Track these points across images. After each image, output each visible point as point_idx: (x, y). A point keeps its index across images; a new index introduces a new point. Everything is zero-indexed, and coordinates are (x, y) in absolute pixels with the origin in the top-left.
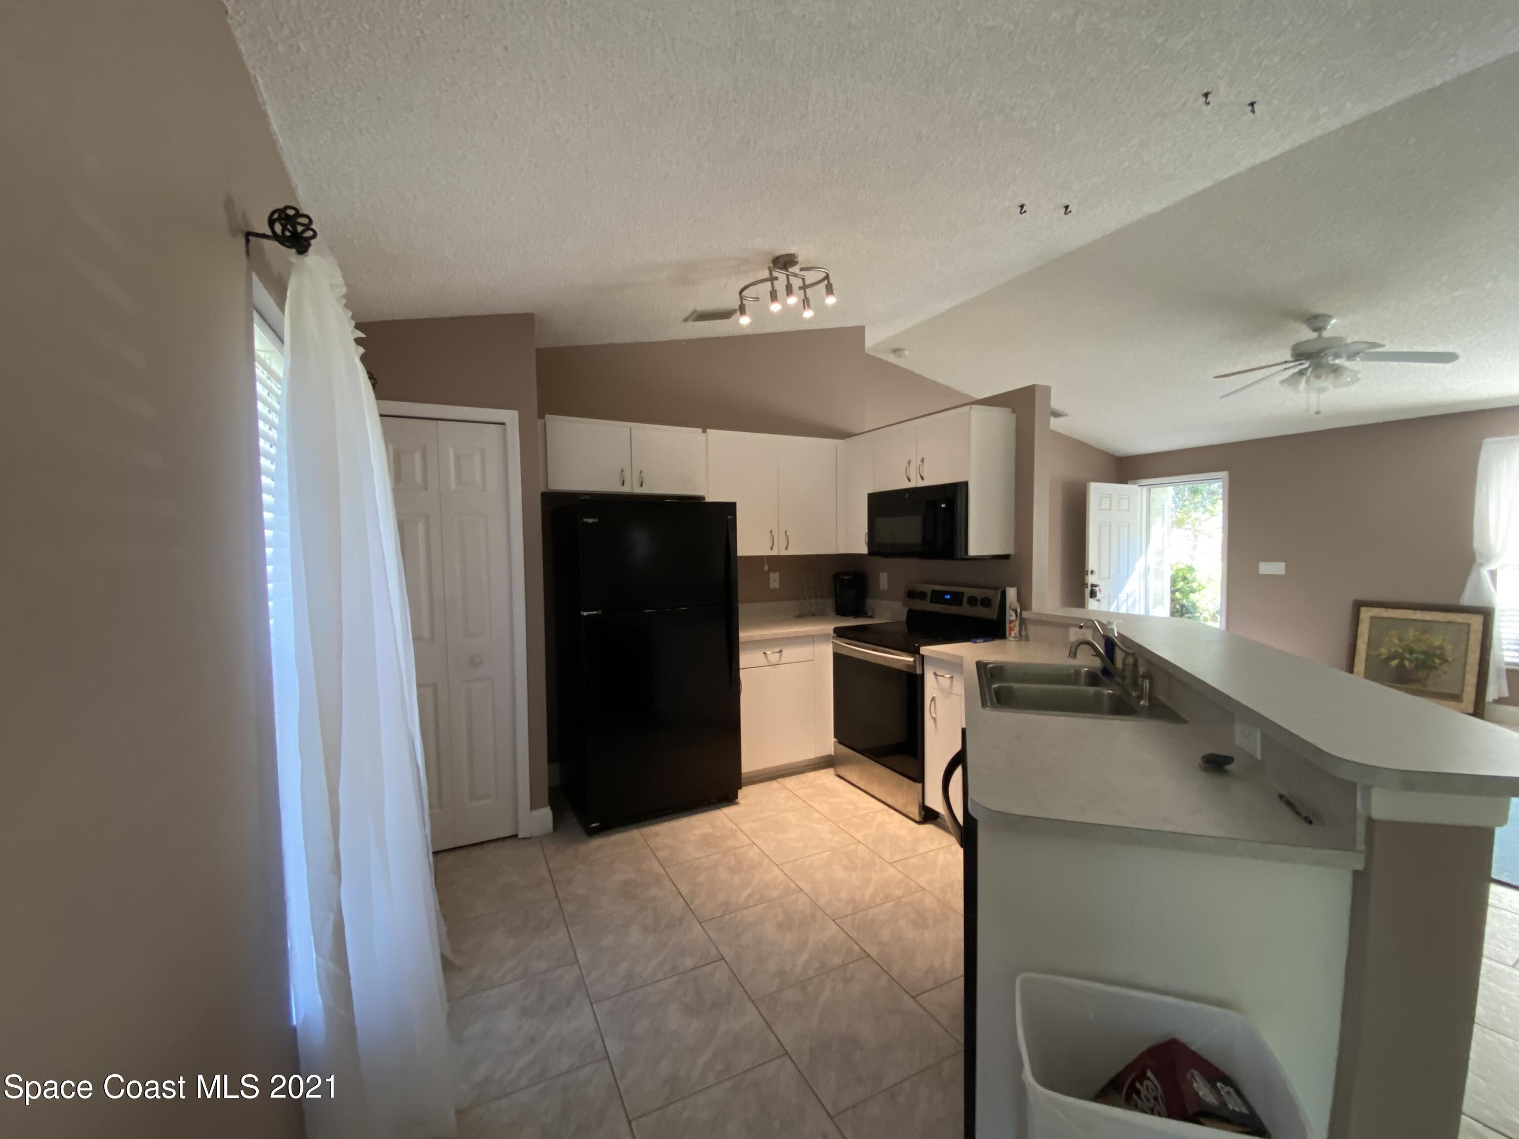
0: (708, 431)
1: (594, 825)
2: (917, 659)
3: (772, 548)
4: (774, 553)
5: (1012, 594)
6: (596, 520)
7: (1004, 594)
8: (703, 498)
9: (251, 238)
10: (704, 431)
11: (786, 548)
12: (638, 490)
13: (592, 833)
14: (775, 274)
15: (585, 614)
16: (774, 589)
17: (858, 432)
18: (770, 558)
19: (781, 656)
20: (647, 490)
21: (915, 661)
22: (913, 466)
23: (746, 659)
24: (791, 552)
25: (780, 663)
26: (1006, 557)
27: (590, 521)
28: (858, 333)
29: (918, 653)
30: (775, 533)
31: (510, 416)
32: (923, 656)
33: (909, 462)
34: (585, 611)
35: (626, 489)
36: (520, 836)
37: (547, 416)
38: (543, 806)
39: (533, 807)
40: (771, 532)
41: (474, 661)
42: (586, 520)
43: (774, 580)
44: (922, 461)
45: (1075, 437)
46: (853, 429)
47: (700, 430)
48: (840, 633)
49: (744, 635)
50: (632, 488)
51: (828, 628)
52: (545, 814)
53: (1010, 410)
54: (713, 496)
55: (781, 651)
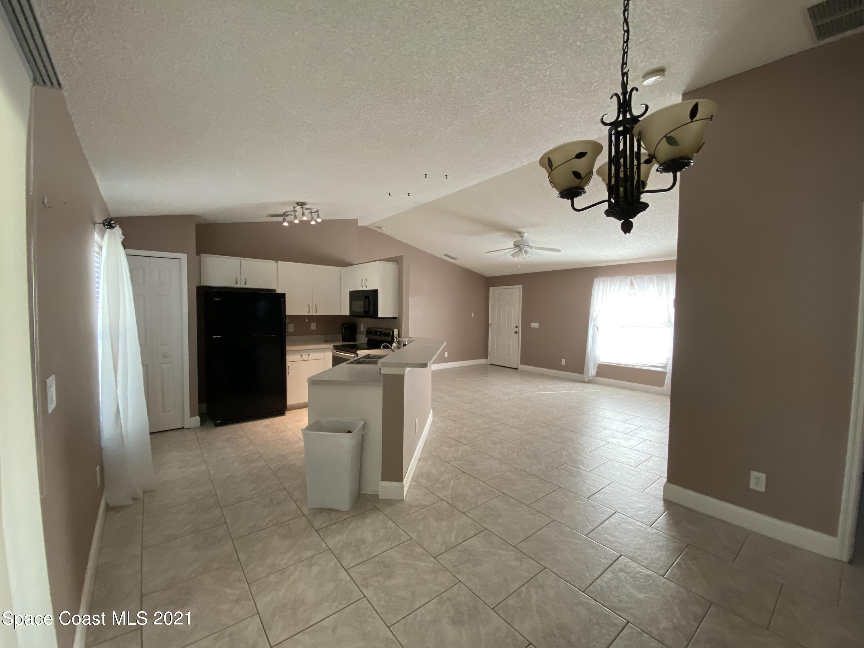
0: (279, 262)
1: (218, 422)
2: (356, 355)
3: (309, 312)
4: (310, 314)
5: (396, 332)
6: (220, 299)
7: (393, 332)
8: (275, 290)
9: (95, 224)
10: (277, 262)
11: (316, 312)
12: (243, 286)
13: (217, 425)
14: (296, 209)
15: (214, 337)
16: (314, 330)
17: (355, 264)
18: (309, 316)
19: (309, 356)
20: (248, 286)
21: (355, 356)
22: (364, 281)
23: (289, 358)
24: (317, 314)
25: (309, 359)
26: (395, 318)
27: (217, 299)
28: (356, 221)
29: (356, 353)
30: (310, 305)
31: (183, 256)
32: (358, 354)
33: (363, 280)
34: (215, 336)
35: (238, 286)
36: (185, 427)
37: (202, 254)
38: (196, 416)
39: (192, 415)
40: (309, 305)
41: (165, 356)
42: (215, 299)
43: (313, 326)
44: (366, 280)
45: (465, 267)
46: (352, 262)
47: (275, 261)
48: (336, 348)
49: (288, 348)
50: (241, 285)
51: (331, 346)
52: (197, 419)
53: (396, 263)
54: (279, 291)
55: (309, 355)
